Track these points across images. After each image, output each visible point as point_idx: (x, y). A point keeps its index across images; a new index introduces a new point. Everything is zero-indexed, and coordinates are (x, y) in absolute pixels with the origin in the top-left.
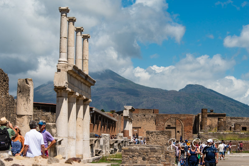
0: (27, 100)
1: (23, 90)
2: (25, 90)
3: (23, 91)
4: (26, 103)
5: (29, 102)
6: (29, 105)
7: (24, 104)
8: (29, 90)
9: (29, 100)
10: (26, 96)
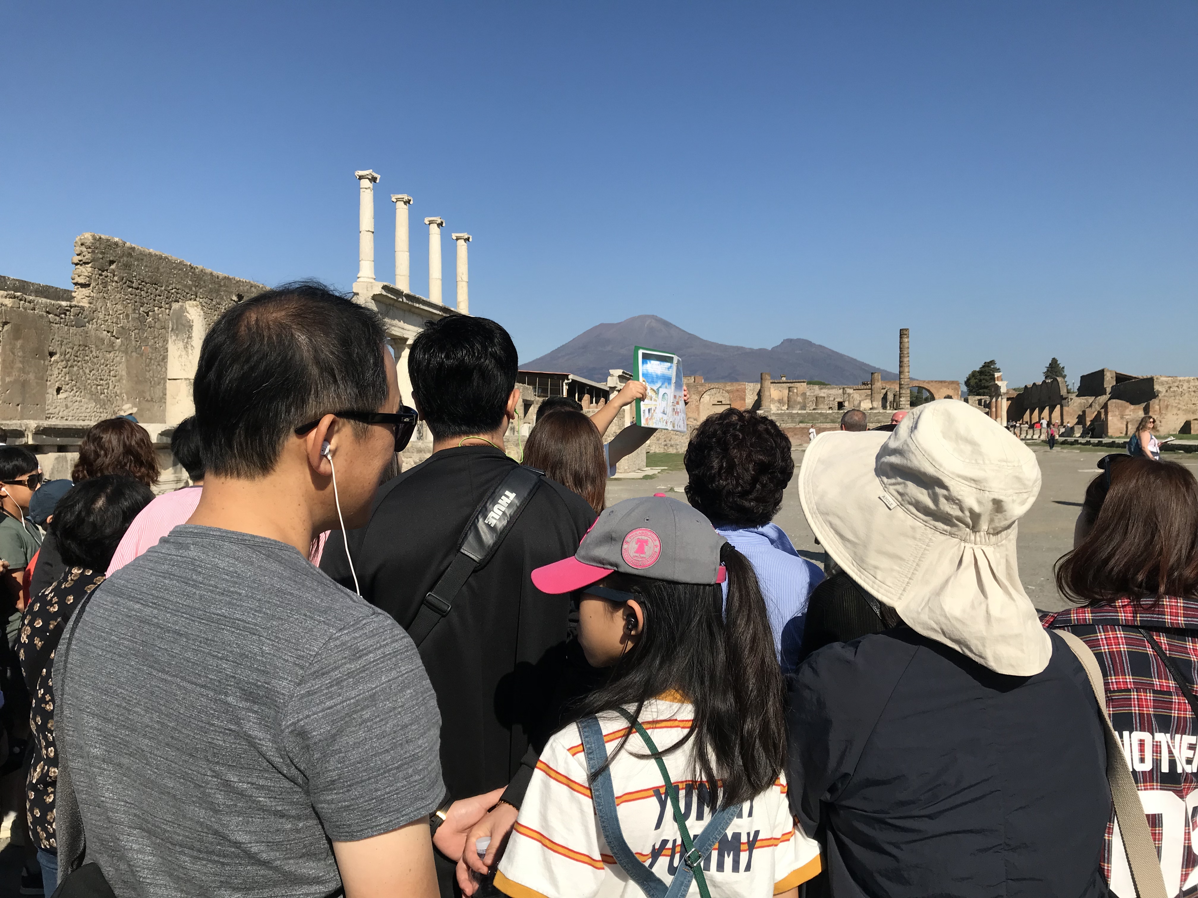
0: (186, 347)
1: (177, 327)
2: (180, 326)
3: (177, 329)
4: (184, 353)
5: (190, 351)
6: (190, 357)
7: (180, 356)
8: (191, 327)
9: (189, 347)
10: (183, 340)
